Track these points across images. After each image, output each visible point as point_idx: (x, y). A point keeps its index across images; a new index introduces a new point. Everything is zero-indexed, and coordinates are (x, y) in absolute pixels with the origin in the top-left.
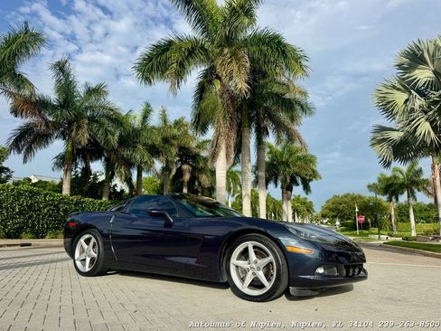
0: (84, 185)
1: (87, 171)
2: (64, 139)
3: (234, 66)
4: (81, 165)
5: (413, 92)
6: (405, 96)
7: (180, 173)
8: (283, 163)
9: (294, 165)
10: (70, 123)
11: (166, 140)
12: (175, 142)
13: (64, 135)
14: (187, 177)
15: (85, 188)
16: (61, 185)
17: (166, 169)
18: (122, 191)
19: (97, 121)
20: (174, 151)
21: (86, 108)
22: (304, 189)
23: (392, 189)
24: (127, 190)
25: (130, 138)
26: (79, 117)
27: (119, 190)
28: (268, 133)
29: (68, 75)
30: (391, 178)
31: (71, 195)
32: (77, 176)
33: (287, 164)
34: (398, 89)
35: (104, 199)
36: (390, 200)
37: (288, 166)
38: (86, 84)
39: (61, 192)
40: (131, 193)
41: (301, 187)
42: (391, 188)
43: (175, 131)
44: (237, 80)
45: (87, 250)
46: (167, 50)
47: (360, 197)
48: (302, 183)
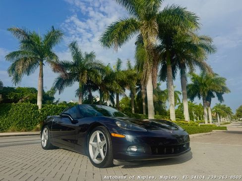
2: (78, 81)
3: (149, 30)
9: (210, 85)
11: (130, 77)
12: (136, 78)
20: (135, 83)
22: (219, 99)
29: (77, 49)
33: (204, 85)
41: (216, 98)
45: (45, 136)
48: (217, 96)
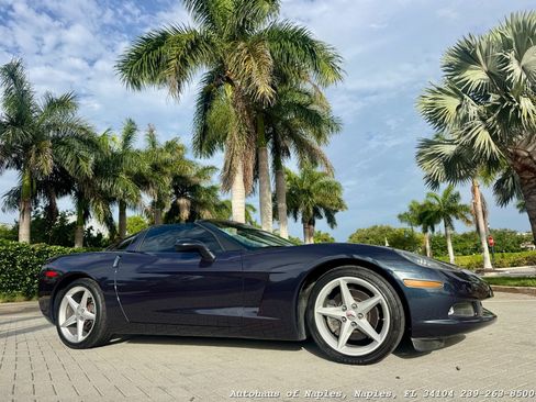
0: (49, 230)
1: (51, 210)
2: (18, 168)
3: (253, 65)
4: (43, 203)
5: (466, 96)
6: (457, 102)
7: (176, 209)
8: (304, 191)
9: (317, 194)
10: (27, 147)
11: (155, 168)
12: (168, 170)
13: (17, 164)
14: (185, 214)
15: (50, 233)
16: (16, 230)
17: (158, 204)
18: (100, 235)
19: (63, 144)
20: (168, 181)
21: (49, 127)
22: (329, 222)
23: (428, 218)
24: (106, 234)
25: (109, 165)
26: (38, 138)
27: (95, 235)
28: (289, 154)
29: (22, 82)
30: (425, 205)
31: (32, 243)
32: (38, 218)
33: (308, 193)
34: (449, 94)
35: (76, 247)
36: (425, 231)
37: (310, 194)
38: (48, 95)
39: (17, 239)
40: (112, 237)
41: (325, 219)
42: (426, 217)
43: (168, 156)
44: (258, 82)
45: (78, 310)
46: (161, 44)
47: (390, 230)
48: (326, 215)
